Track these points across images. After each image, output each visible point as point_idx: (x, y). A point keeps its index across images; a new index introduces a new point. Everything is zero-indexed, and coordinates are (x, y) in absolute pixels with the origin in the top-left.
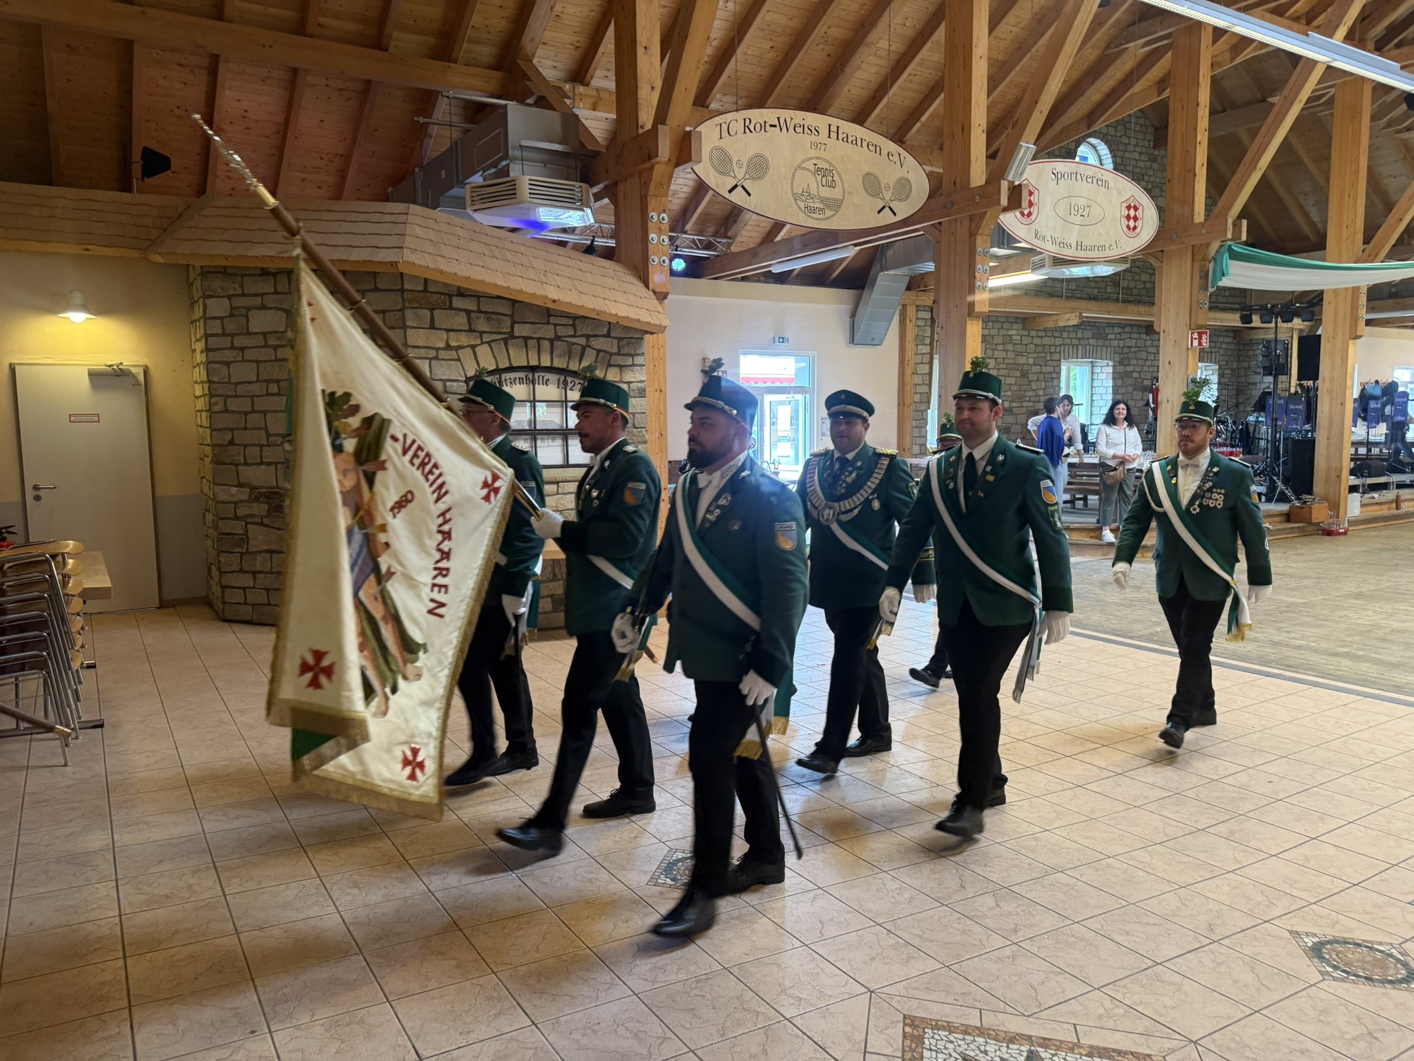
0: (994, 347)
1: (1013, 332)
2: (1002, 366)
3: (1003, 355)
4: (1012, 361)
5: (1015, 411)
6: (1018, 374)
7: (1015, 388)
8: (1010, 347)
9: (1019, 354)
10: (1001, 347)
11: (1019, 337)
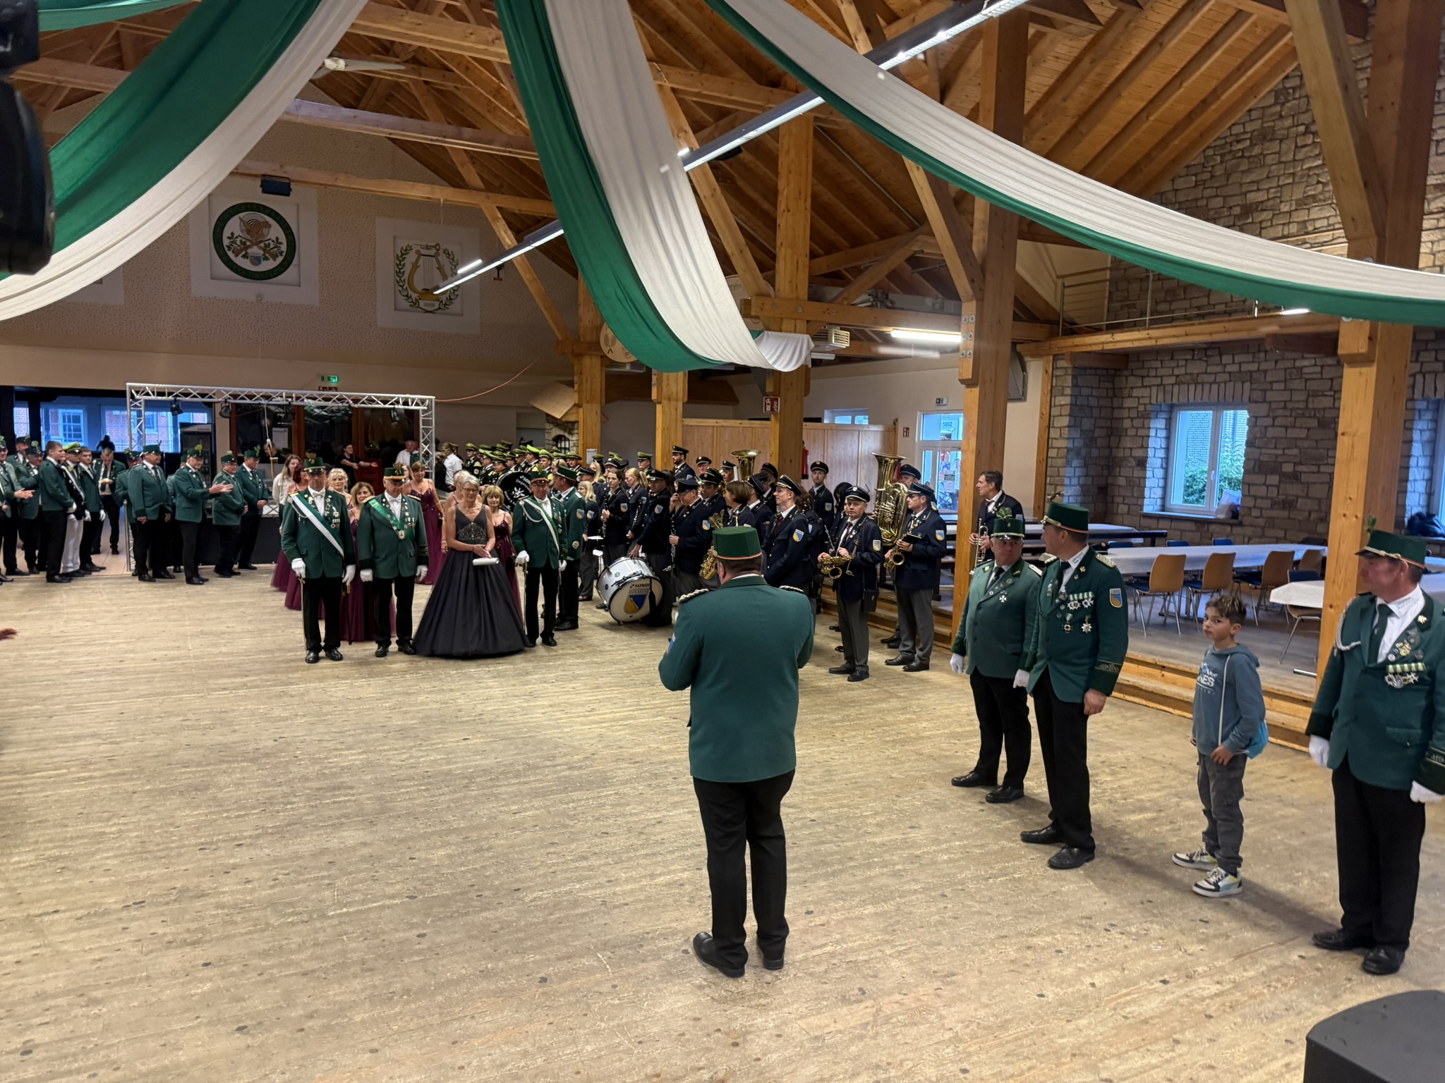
0: (1268, 386)
1: (1306, 363)
2: (1280, 412)
3: (1286, 396)
4: (1302, 405)
5: (1304, 478)
6: (1314, 423)
7: (1306, 444)
8: (1298, 384)
9: (1316, 394)
10: (1282, 386)
11: (1319, 369)
